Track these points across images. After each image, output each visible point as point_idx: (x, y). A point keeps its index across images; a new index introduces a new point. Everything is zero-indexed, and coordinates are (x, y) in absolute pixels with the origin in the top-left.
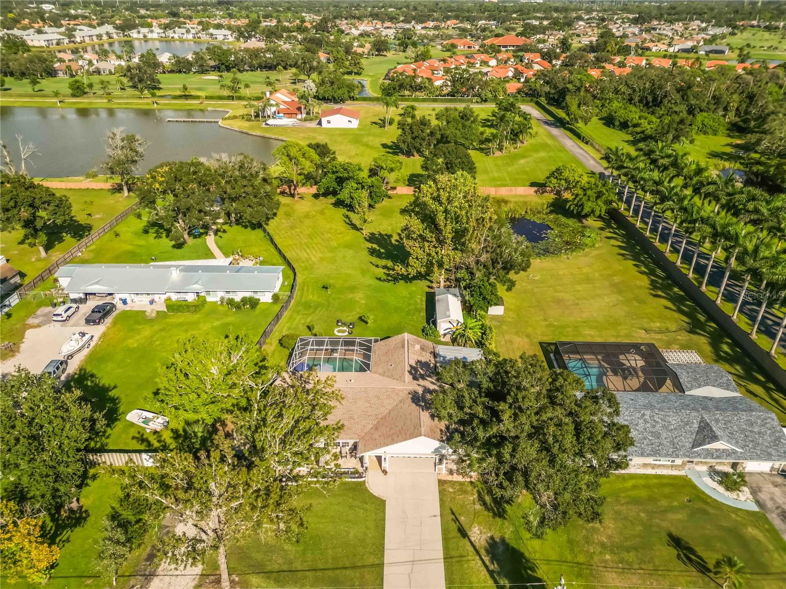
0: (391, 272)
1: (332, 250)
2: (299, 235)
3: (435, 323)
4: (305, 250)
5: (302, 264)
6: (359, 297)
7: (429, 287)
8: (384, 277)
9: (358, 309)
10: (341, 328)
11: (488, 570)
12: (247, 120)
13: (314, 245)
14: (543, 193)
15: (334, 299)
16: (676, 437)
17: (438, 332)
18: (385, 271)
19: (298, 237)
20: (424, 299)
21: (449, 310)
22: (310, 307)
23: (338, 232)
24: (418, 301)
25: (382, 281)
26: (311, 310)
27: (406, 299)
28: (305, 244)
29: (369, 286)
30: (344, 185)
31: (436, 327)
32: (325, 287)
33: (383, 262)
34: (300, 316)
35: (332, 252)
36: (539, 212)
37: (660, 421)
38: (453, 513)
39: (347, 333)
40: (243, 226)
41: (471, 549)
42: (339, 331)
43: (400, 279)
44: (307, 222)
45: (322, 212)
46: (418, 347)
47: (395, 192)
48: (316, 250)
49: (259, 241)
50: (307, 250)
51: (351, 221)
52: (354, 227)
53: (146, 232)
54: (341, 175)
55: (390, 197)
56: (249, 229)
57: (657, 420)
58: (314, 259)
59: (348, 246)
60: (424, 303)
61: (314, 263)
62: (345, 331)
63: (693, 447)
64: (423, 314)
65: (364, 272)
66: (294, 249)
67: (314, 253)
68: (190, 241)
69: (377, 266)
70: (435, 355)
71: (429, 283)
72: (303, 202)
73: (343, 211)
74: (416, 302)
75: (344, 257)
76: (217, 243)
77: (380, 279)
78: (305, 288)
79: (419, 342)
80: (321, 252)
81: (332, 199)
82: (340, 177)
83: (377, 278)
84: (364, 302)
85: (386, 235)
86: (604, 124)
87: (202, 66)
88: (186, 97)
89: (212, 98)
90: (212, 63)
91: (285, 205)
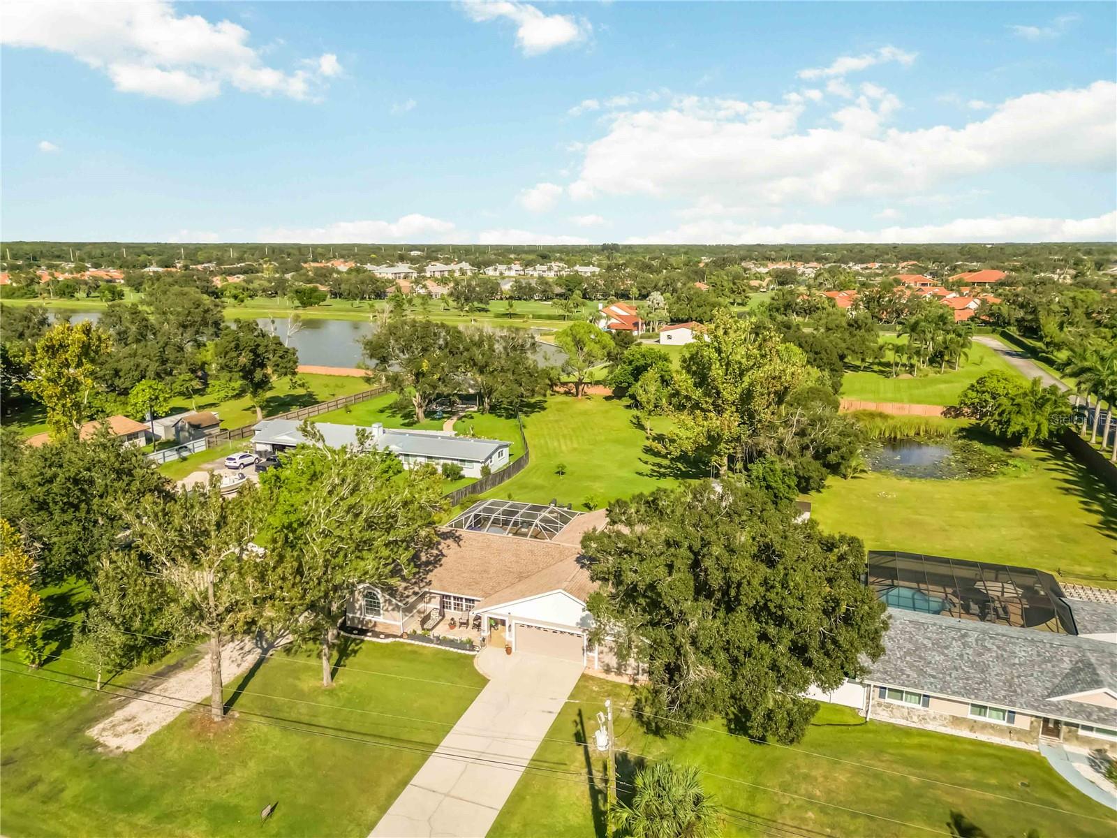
0: (662, 470)
1: (595, 443)
2: (560, 428)
4: (559, 440)
6: (600, 486)
11: (592, 788)
13: (574, 437)
14: (957, 416)
15: (564, 485)
16: (1019, 677)
19: (557, 429)
22: (529, 487)
23: (615, 429)
25: (643, 476)
28: (563, 435)
29: (620, 478)
30: (640, 377)
32: (558, 473)
37: (995, 648)
38: (580, 714)
40: (497, 415)
41: (582, 758)
44: (581, 418)
48: (572, 443)
49: (507, 427)
50: (562, 441)
51: (638, 422)
53: (382, 411)
54: (638, 364)
56: (503, 418)
57: (989, 646)
58: (564, 448)
59: (618, 441)
61: (562, 452)
63: (1049, 696)
65: (622, 466)
66: (545, 438)
67: (569, 443)
68: (425, 421)
72: (588, 401)
73: (633, 412)
75: (606, 451)
78: (533, 471)
80: (579, 443)
81: (627, 401)
82: (636, 368)
83: (637, 473)
87: (545, 291)
88: (511, 315)
89: (539, 317)
90: (558, 290)
91: (562, 403)
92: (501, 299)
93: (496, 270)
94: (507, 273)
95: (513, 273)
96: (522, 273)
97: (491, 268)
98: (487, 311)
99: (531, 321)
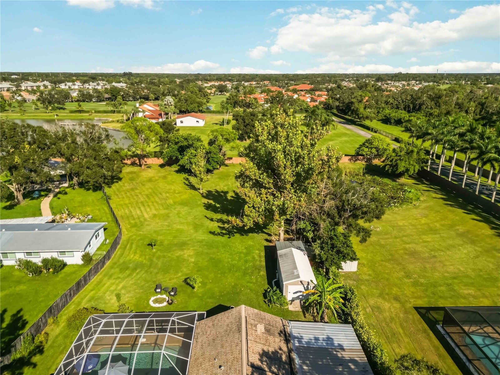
0: (226, 226)
1: (168, 207)
2: (137, 196)
3: (279, 285)
4: (139, 208)
5: (132, 222)
6: (189, 254)
7: (267, 240)
8: (219, 231)
9: (185, 270)
10: (159, 296)
12: (120, 123)
13: (150, 204)
14: (356, 160)
15: (159, 258)
17: (285, 299)
18: (220, 224)
19: (135, 197)
20: (263, 254)
21: (296, 268)
22: (127, 268)
23: (177, 192)
24: (257, 257)
25: (216, 235)
26: (128, 272)
27: (242, 255)
28: (142, 202)
29: (201, 242)
30: (185, 153)
31: (281, 291)
32: (150, 245)
33: (219, 216)
34: (112, 281)
35: (167, 209)
36: (357, 175)
39: (165, 304)
40: (86, 189)
42: (156, 301)
43: (236, 233)
44: (149, 185)
45: (165, 177)
46: (261, 328)
47: (231, 162)
48: (151, 209)
49: (95, 201)
50: (142, 208)
51: (190, 183)
52: (193, 187)
54: (182, 144)
55: (227, 166)
56: (91, 191)
58: (146, 216)
59: (184, 203)
60: (263, 259)
61: (145, 220)
62: (164, 300)
64: (263, 273)
65: (196, 227)
66: (128, 207)
67: (148, 210)
68: (25, 203)
69: (212, 220)
70: (287, 337)
71: (266, 237)
72: (149, 170)
73: (184, 175)
74: (254, 258)
75: (178, 213)
76: (51, 204)
77: (213, 233)
78: (128, 246)
79: (261, 320)
81: (175, 167)
82: (181, 147)
83: (211, 232)
84: (193, 260)
85: (222, 192)
86: (382, 123)
87: (98, 97)
88: (80, 112)
89: (99, 112)
90: (107, 96)
91: (131, 173)
92: (72, 101)
93: (66, 85)
94: (73, 87)
95: (76, 87)
96: (82, 87)
97: (63, 84)
98: (64, 109)
99: (94, 114)
